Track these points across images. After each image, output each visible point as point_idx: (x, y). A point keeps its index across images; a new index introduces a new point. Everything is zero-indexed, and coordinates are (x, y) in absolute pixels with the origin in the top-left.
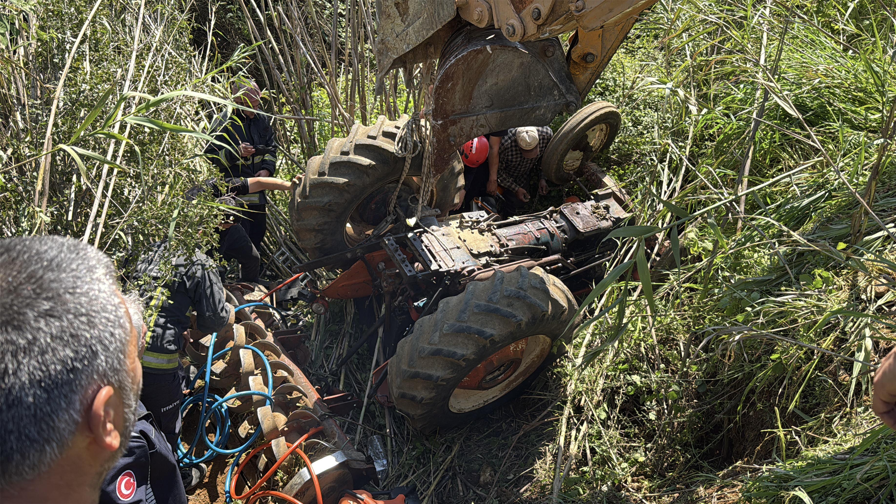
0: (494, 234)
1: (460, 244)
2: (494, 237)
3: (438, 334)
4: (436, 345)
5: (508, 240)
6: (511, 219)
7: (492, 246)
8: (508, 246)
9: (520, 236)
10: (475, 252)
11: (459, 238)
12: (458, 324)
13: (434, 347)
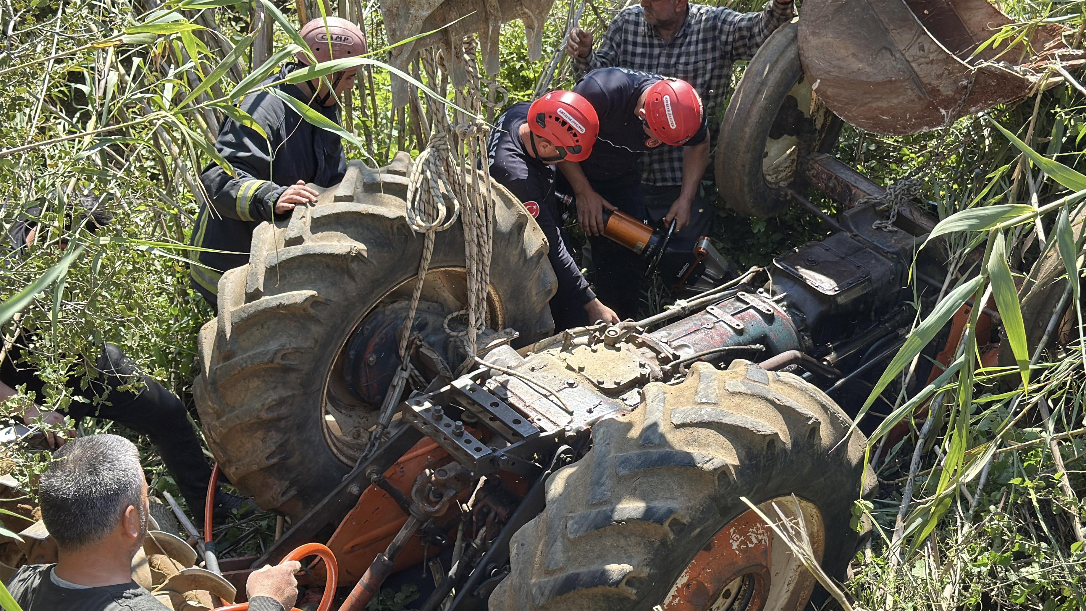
0: (640, 345)
1: (572, 377)
2: (644, 349)
3: (559, 544)
4: (561, 569)
5: (676, 348)
6: (673, 309)
7: (642, 366)
8: (676, 357)
9: (700, 335)
10: (609, 385)
11: (569, 368)
12: (594, 511)
13: (561, 576)
